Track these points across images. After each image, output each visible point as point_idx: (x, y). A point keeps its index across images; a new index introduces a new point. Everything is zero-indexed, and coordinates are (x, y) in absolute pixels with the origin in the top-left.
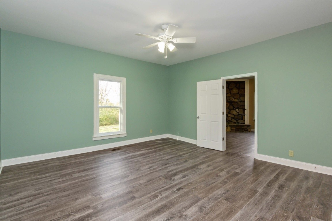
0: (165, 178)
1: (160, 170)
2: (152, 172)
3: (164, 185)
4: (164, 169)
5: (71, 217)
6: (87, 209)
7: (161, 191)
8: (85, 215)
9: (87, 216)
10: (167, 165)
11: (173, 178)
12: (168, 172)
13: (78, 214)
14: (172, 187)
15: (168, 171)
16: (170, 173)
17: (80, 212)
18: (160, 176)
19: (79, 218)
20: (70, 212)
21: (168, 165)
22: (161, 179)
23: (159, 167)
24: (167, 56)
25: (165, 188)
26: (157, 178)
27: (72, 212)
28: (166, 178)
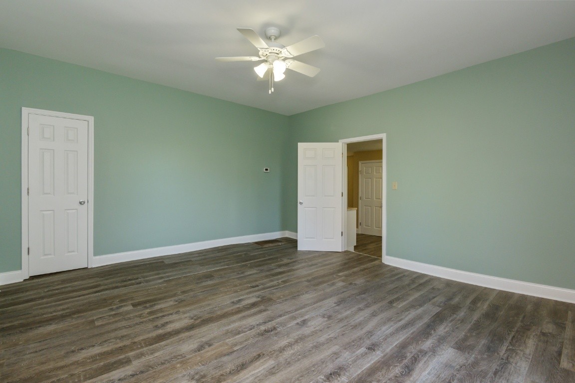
0: (272, 299)
1: (281, 316)
2: (296, 310)
3: (274, 291)
4: (271, 319)
7: (278, 285)
10: (265, 331)
11: (259, 299)
12: (265, 310)
14: (264, 289)
15: (265, 313)
16: (262, 307)
18: (280, 303)
21: (263, 328)
22: (279, 298)
23: (283, 324)
24: (273, 89)
25: (273, 288)
26: (286, 300)
28: (270, 300)
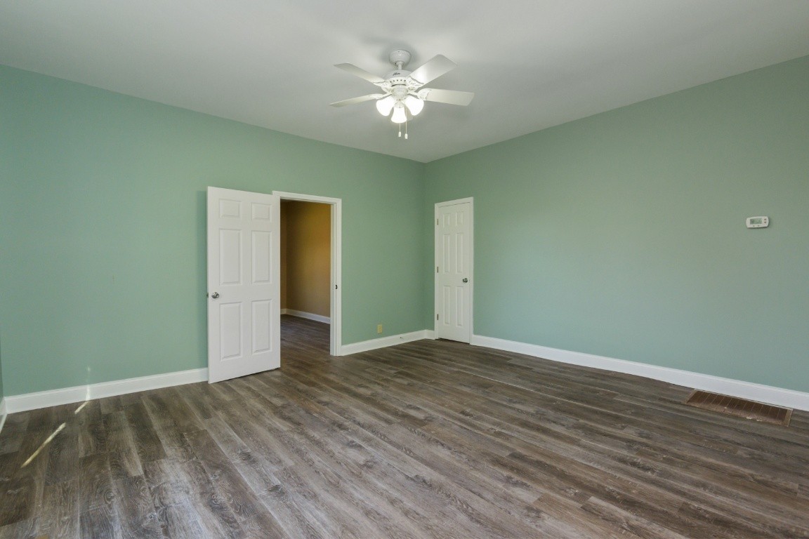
5: (634, 523)
6: (594, 509)
8: (612, 504)
9: (610, 500)
13: (619, 516)
17: (612, 515)
19: (627, 509)
20: (625, 534)
27: (623, 528)
